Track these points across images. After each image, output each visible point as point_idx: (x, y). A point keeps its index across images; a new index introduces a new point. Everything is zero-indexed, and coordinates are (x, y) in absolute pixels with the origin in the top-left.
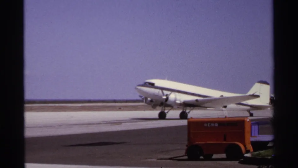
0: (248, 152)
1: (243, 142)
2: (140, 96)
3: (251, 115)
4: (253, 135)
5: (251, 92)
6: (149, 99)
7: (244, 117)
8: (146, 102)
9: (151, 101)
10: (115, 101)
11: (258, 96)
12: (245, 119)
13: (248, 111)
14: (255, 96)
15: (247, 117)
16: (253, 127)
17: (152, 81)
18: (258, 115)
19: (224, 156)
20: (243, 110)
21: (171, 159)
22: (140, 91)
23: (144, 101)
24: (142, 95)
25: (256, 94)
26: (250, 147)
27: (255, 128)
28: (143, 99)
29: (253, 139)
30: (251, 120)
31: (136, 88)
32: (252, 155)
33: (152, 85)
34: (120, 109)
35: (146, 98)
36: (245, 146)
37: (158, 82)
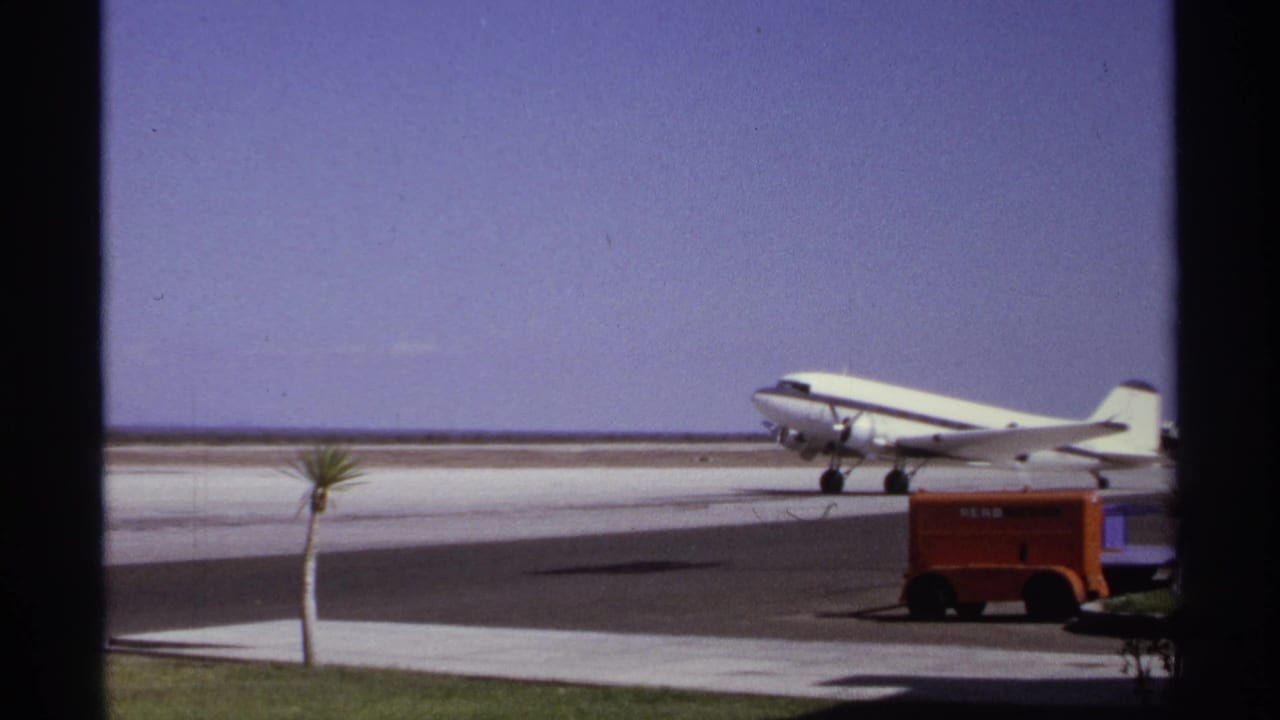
0: (1092, 596)
1: (1078, 563)
2: (767, 424)
3: (1103, 484)
4: (1108, 545)
5: (1101, 415)
6: (793, 432)
7: (1084, 490)
8: (782, 441)
9: (800, 438)
10: (689, 438)
11: (1120, 428)
12: (1086, 497)
13: (1094, 471)
14: (1113, 427)
15: (1090, 490)
16: (1109, 521)
17: (803, 378)
18: (1122, 483)
19: (1018, 607)
20: (1080, 469)
21: (859, 615)
22: (766, 408)
23: (779, 438)
24: (769, 420)
25: (1118, 420)
26: (1099, 582)
27: (1116, 523)
28: (775, 432)
29: (1108, 558)
30: (1105, 500)
31: (753, 400)
32: (1106, 606)
33: (802, 390)
34: (704, 460)
35: (784, 431)
36: (1084, 578)
37: (821, 382)
